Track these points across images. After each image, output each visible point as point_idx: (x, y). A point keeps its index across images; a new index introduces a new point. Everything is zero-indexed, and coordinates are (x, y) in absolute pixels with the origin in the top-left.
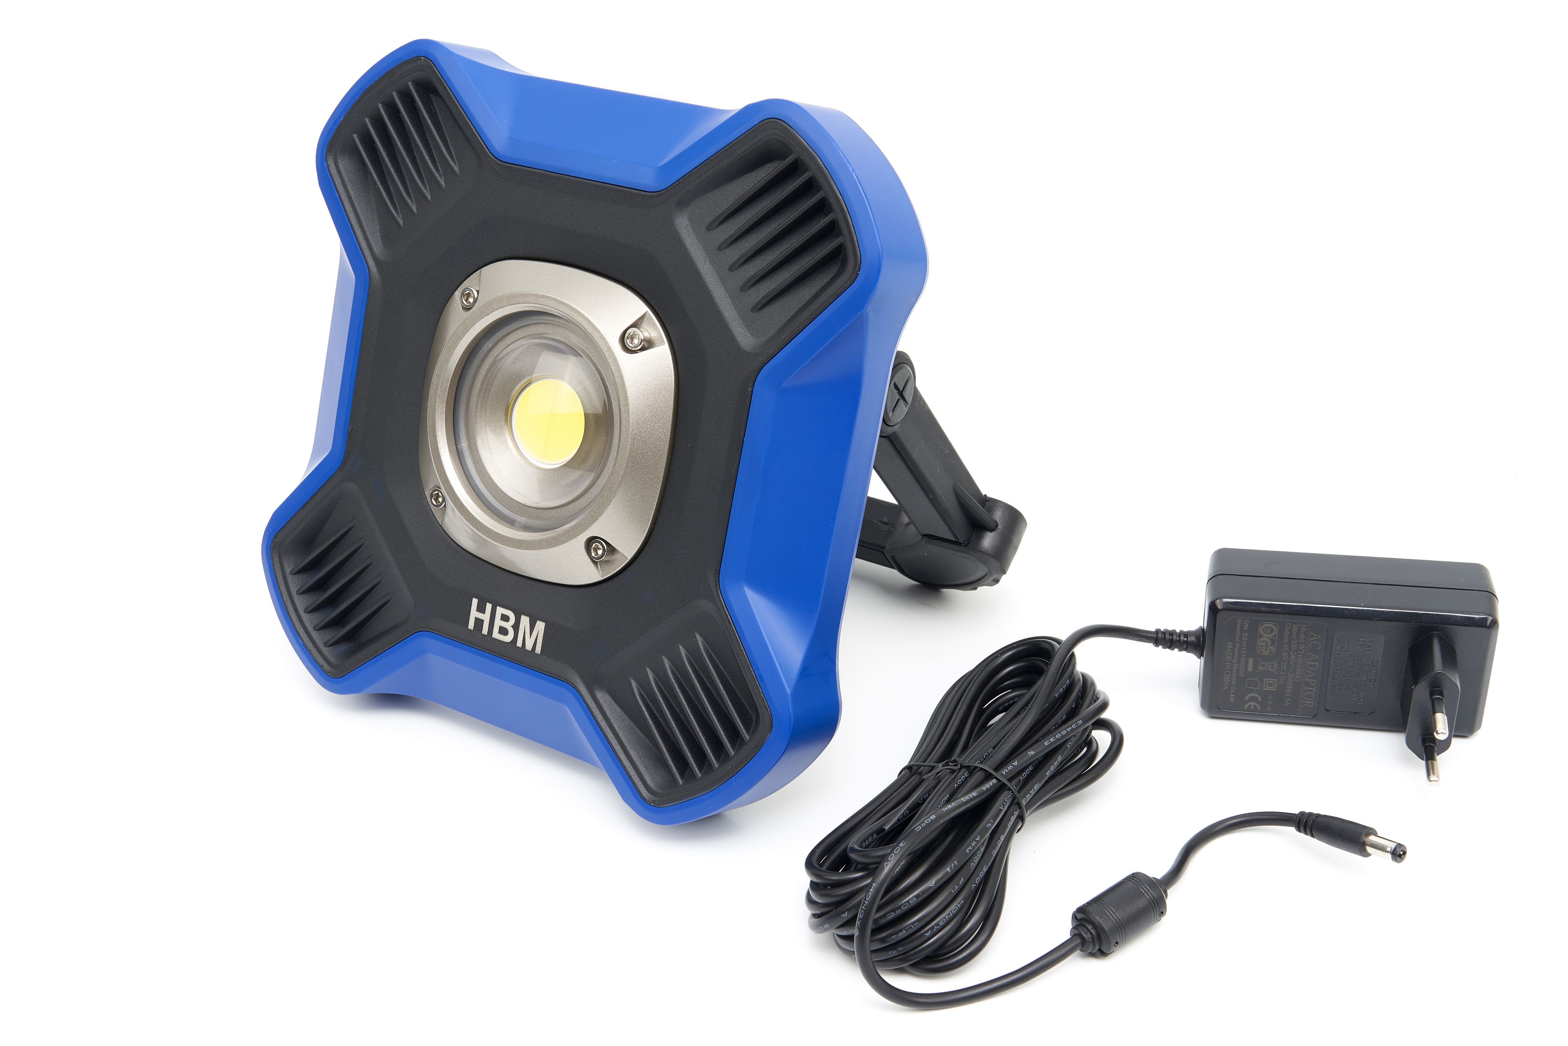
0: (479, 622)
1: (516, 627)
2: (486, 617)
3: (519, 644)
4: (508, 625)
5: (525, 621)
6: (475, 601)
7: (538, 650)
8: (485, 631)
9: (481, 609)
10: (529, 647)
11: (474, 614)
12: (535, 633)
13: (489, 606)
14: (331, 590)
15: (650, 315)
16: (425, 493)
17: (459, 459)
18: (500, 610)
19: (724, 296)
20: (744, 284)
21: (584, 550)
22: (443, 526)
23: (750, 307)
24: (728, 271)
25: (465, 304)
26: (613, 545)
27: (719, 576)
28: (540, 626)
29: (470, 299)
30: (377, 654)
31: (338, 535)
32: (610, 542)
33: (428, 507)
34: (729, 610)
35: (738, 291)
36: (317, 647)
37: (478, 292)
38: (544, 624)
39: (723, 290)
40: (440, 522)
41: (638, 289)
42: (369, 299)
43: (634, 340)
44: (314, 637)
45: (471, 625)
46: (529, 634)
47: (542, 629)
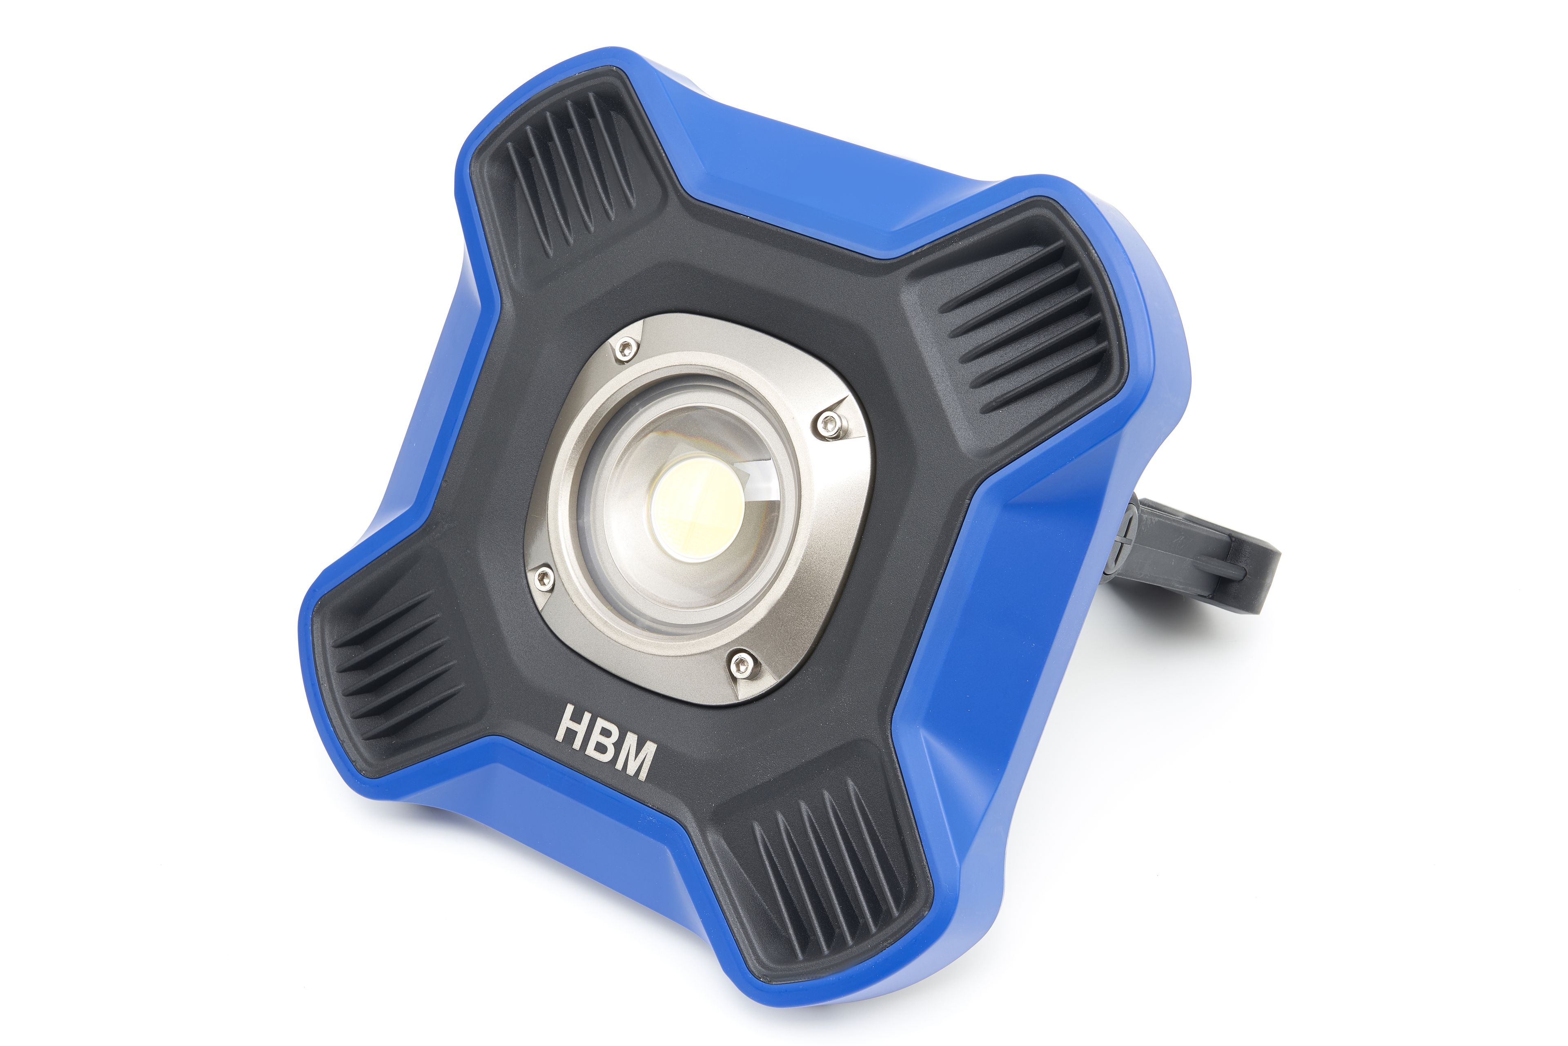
0: (571, 734)
1: (618, 745)
2: (581, 729)
3: (619, 766)
4: (609, 742)
5: (631, 739)
6: (570, 708)
7: (643, 776)
8: (577, 745)
9: (577, 718)
10: (631, 771)
11: (566, 722)
12: (641, 756)
13: (587, 716)
14: (382, 673)
15: (851, 400)
16: (527, 571)
17: (579, 537)
18: (601, 723)
19: (948, 390)
20: (976, 379)
21: (725, 664)
22: (542, 614)
23: (979, 407)
24: (958, 362)
25: (620, 356)
26: (762, 662)
27: (893, 715)
28: (650, 748)
29: (627, 352)
30: (429, 755)
31: (402, 607)
32: (759, 659)
33: (527, 588)
34: (898, 756)
35: (968, 387)
36: (351, 738)
37: (639, 346)
38: (656, 746)
39: (948, 383)
40: (540, 609)
41: (839, 368)
42: (496, 334)
43: (830, 426)
44: (349, 726)
45: (560, 736)
46: (634, 756)
47: (651, 752)
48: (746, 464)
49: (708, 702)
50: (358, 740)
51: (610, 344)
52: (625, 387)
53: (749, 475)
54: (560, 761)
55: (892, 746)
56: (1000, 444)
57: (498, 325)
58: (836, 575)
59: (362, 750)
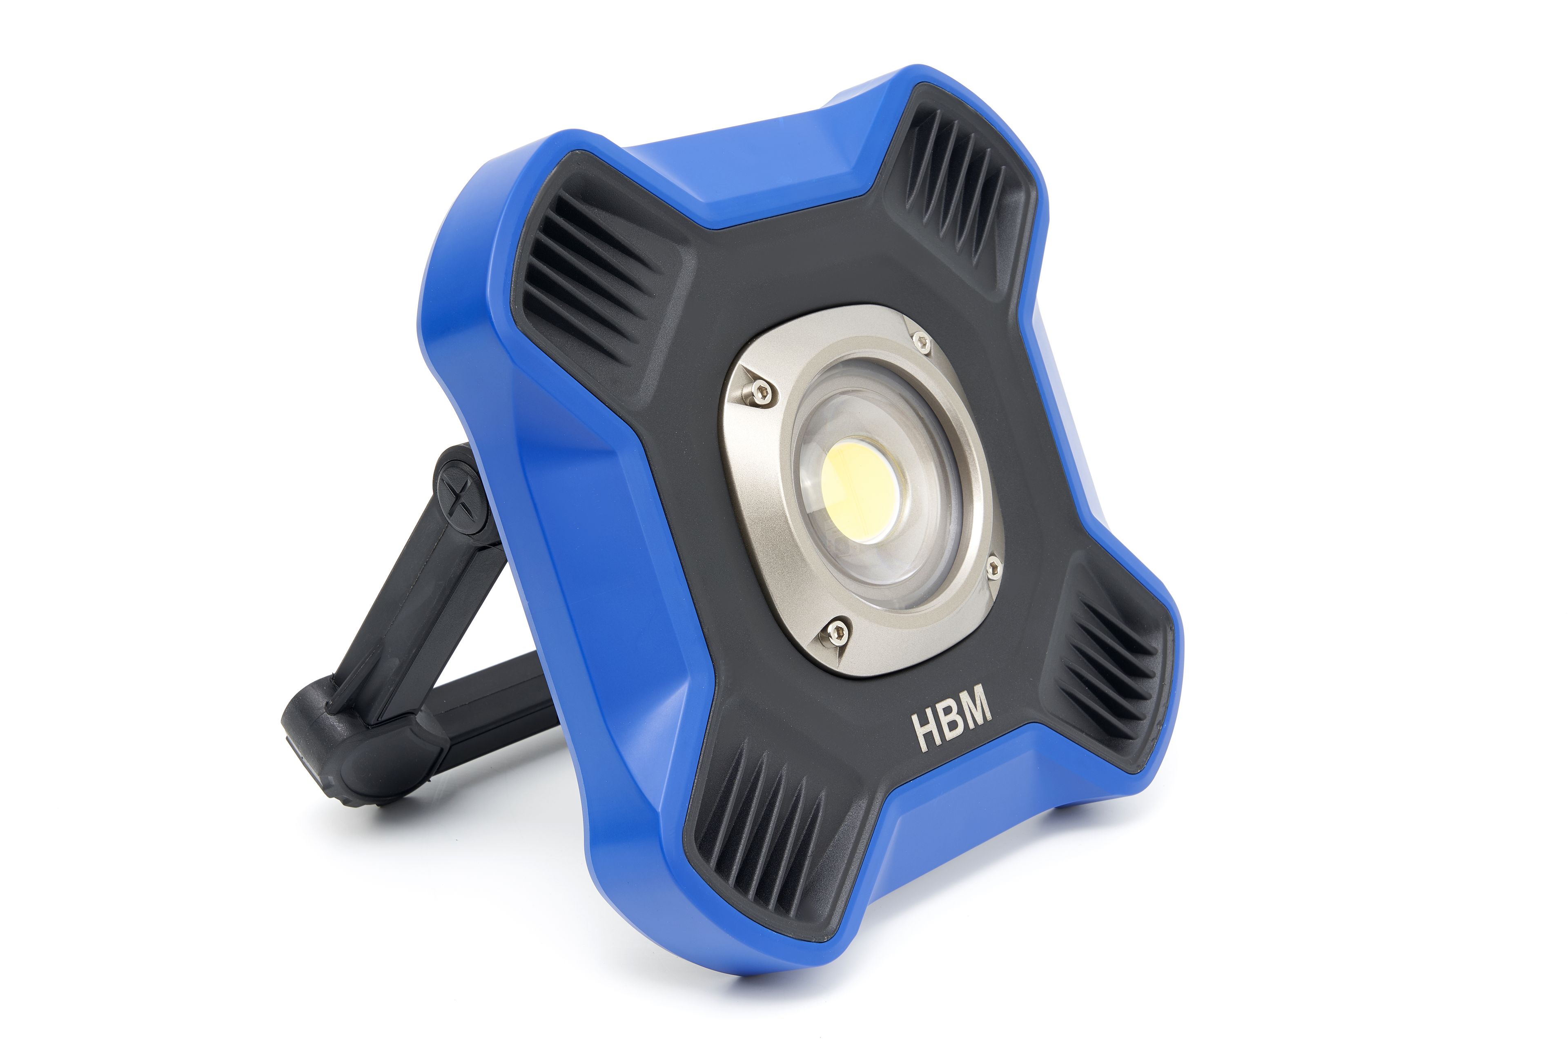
1: (961, 712)
2: (932, 726)
3: (971, 726)
4: (954, 716)
5: (964, 696)
6: (915, 718)
7: (989, 716)
8: (938, 741)
9: (924, 722)
10: (980, 721)
11: (920, 731)
12: (978, 702)
13: (929, 711)
18: (940, 706)
28: (979, 689)
38: (981, 685)
45: (924, 747)
46: (974, 707)
47: (981, 692)
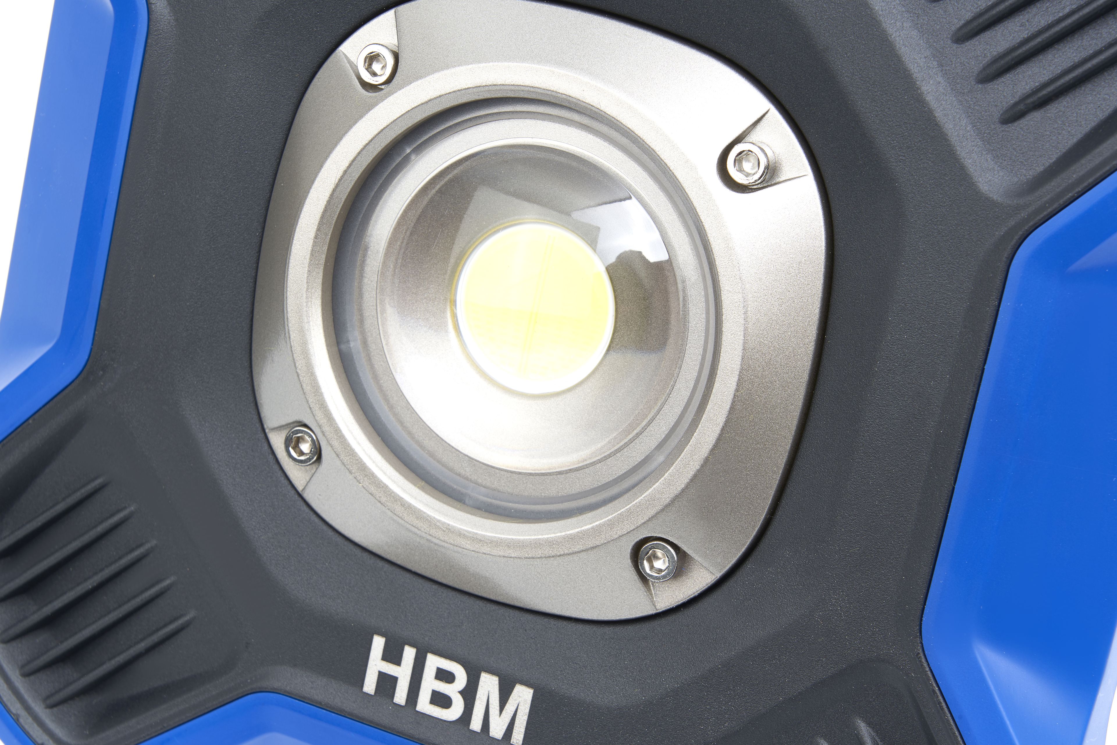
0: (387, 681)
1: (469, 694)
3: (476, 724)
6: (378, 643)
8: (401, 696)
9: (392, 657)
13: (409, 654)
14: (57, 604)
15: (775, 116)
16: (267, 431)
17: (345, 372)
19: (941, 89)
20: (984, 69)
21: (629, 561)
22: (307, 496)
23: (997, 115)
24: (949, 42)
25: (367, 77)
26: (689, 552)
27: (921, 620)
29: (376, 67)
30: (161, 729)
31: (71, 501)
32: (684, 547)
33: (271, 456)
34: (940, 683)
35: (973, 83)
36: (28, 709)
37: (396, 57)
39: (939, 79)
40: (300, 488)
41: (745, 64)
42: (147, 56)
43: (747, 166)
44: (22, 690)
45: (370, 685)
46: (498, 708)
47: (525, 700)
48: (590, 212)
49: (607, 617)
50: (39, 709)
51: (344, 54)
52: (387, 130)
53: (599, 228)
54: (378, 725)
55: (927, 669)
56: (1041, 172)
57: (149, 41)
58: (792, 404)
59: (52, 726)
